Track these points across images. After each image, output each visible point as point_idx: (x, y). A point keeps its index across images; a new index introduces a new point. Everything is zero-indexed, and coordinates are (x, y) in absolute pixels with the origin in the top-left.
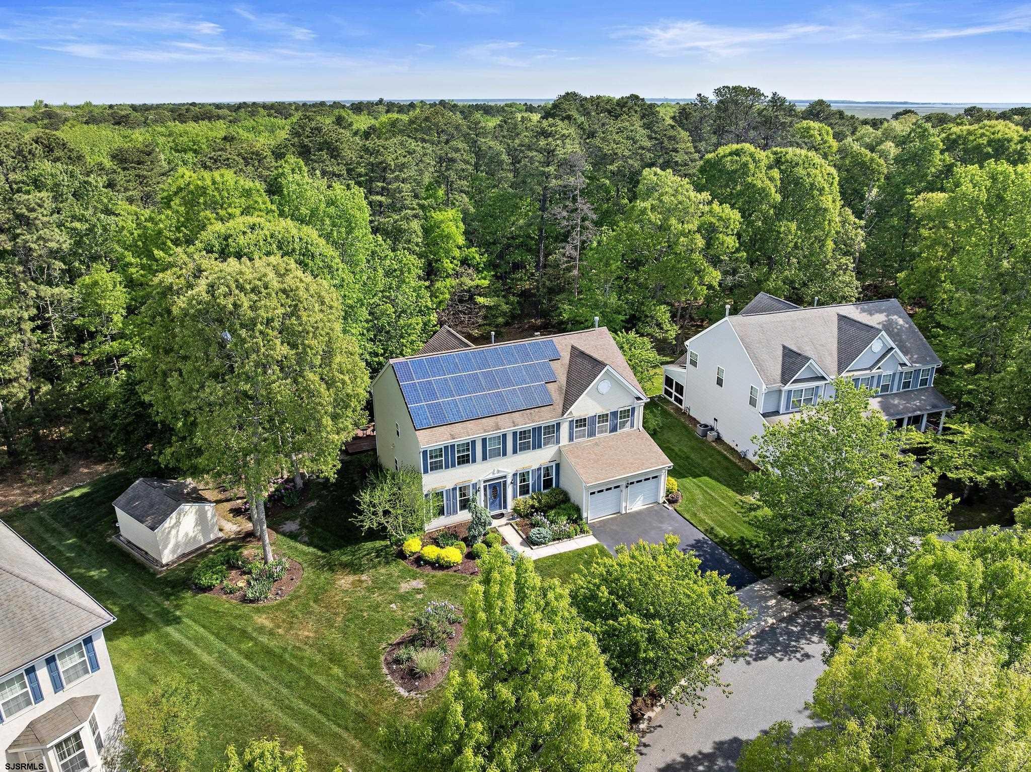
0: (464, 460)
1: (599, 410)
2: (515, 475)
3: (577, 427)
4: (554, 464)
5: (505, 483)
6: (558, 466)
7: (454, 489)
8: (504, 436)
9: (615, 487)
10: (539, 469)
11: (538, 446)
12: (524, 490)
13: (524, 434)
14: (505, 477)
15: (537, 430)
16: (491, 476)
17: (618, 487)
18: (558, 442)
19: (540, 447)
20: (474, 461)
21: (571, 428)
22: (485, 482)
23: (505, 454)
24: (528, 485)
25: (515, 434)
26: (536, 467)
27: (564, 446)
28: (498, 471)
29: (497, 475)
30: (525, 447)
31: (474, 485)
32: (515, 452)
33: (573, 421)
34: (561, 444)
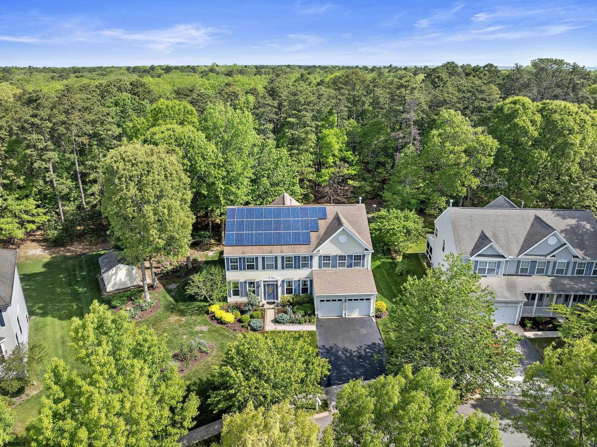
0: (251, 267)
1: (340, 253)
2: (283, 281)
3: (324, 260)
4: (309, 280)
5: (277, 285)
7: (245, 282)
8: (276, 258)
9: (339, 300)
10: (299, 281)
11: (297, 267)
12: (289, 291)
13: (289, 259)
14: (277, 281)
15: (297, 258)
16: (267, 279)
17: (341, 300)
18: (311, 267)
19: (299, 268)
21: (320, 260)
22: (264, 282)
23: (276, 268)
24: (292, 289)
25: (283, 258)
26: (297, 280)
27: (315, 270)
28: (272, 278)
29: (271, 279)
30: (289, 267)
31: (258, 282)
32: (283, 268)
33: (321, 256)
34: (313, 269)
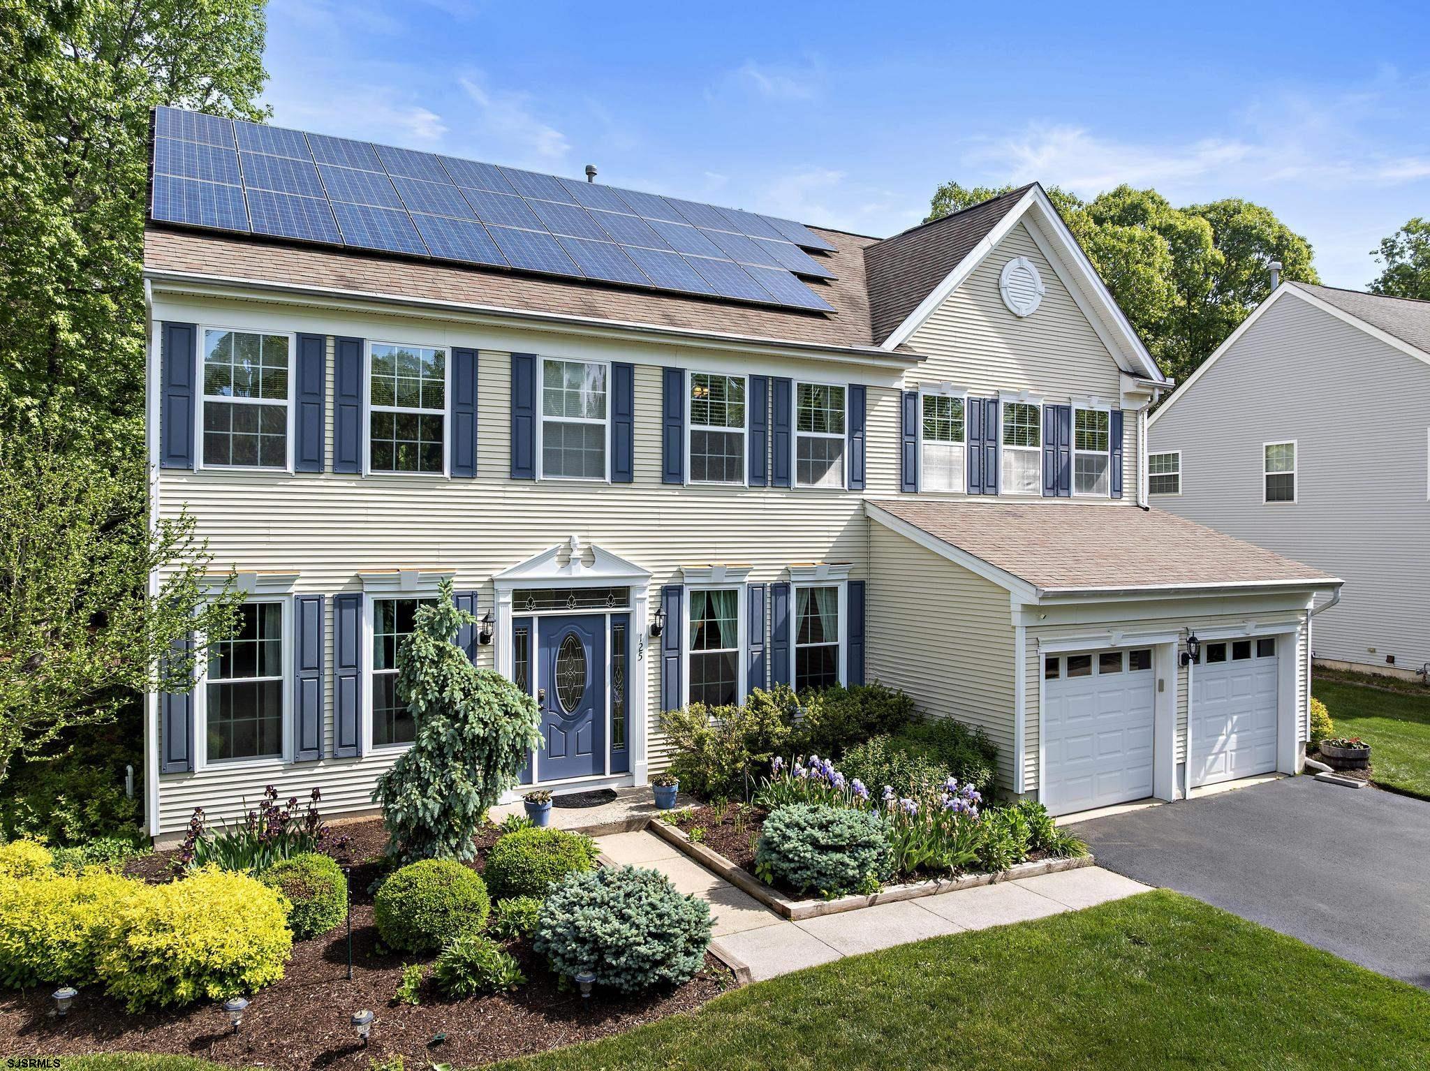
1: (1013, 383)
2: (670, 592)
3: (929, 431)
4: (841, 582)
5: (622, 623)
6: (858, 590)
7: (348, 602)
8: (624, 381)
9: (1135, 659)
10: (781, 589)
11: (772, 470)
12: (713, 684)
13: (711, 393)
14: (620, 595)
15: (770, 395)
16: (549, 573)
17: (1141, 659)
18: (857, 479)
19: (782, 478)
20: (467, 467)
21: (907, 433)
22: (522, 598)
23: (624, 474)
24: (730, 666)
25: (672, 381)
26: (770, 577)
27: (884, 504)
28: (591, 556)
30: (718, 463)
31: (465, 606)
32: (671, 474)
33: (914, 396)
34: (868, 494)
